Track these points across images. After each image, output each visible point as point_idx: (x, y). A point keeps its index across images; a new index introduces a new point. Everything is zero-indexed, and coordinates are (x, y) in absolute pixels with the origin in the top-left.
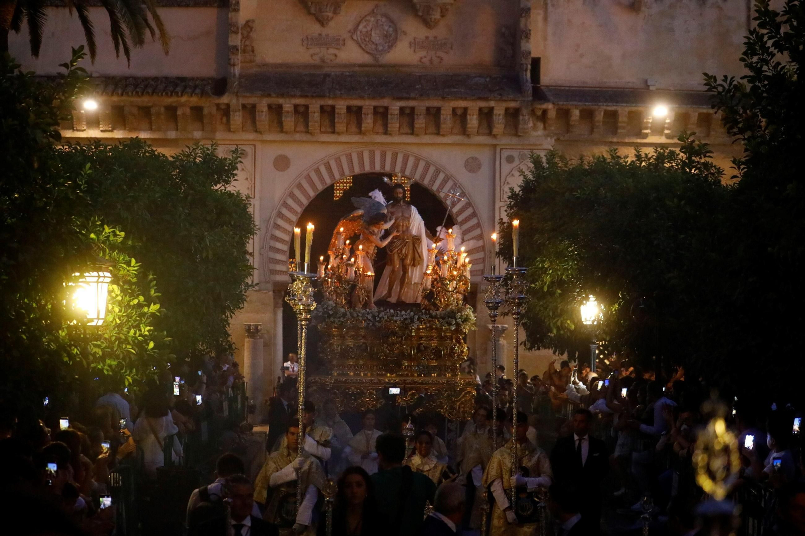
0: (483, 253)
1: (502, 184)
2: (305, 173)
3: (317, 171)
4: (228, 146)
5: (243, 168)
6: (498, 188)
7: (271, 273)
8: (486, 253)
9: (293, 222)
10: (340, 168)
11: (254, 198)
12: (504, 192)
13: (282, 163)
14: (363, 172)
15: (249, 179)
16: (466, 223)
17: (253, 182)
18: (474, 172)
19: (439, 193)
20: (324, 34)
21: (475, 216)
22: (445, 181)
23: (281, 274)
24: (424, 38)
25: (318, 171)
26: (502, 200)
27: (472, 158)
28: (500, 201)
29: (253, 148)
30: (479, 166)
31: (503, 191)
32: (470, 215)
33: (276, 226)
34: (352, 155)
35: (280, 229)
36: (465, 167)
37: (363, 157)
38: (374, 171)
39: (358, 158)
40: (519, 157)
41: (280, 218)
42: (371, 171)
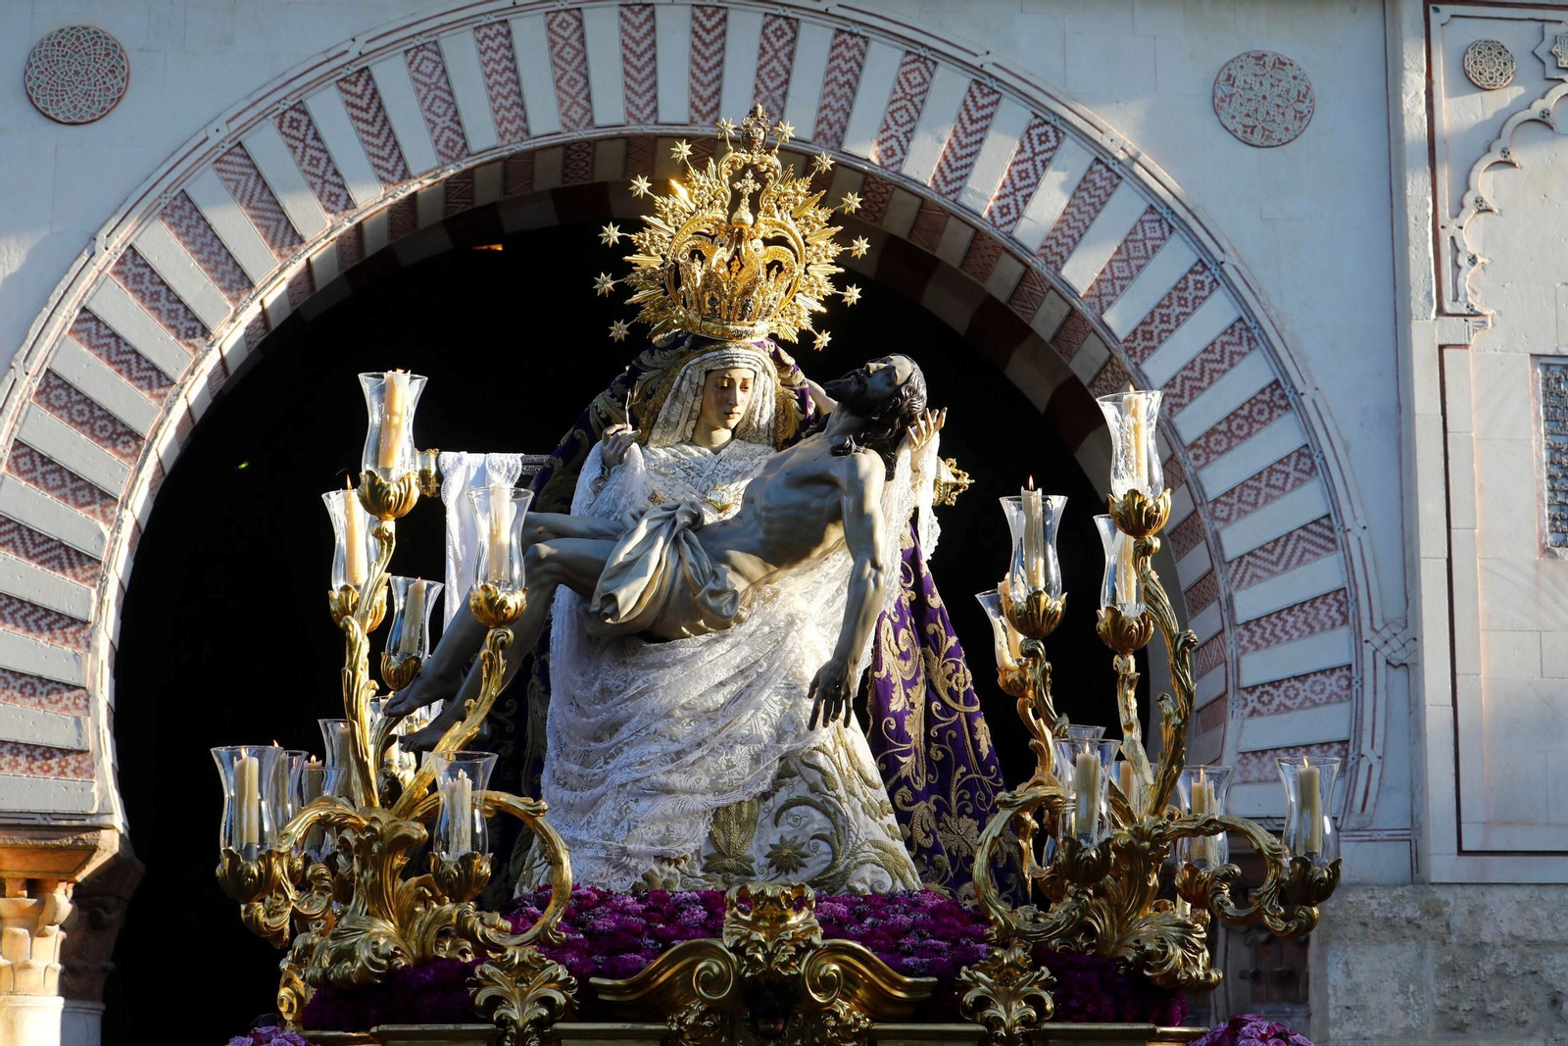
0: (1343, 634)
1: (1444, 212)
2: (219, 135)
3: (294, 124)
6: (1420, 233)
8: (1367, 634)
10: (439, 107)
12: (1463, 261)
13: (76, 78)
14: (581, 134)
16: (1229, 448)
18: (1269, 143)
19: (1058, 270)
21: (1287, 407)
22: (1091, 197)
25: (296, 128)
26: (1448, 308)
27: (1260, 58)
28: (1440, 311)
30: (1301, 107)
31: (1456, 250)
32: (1252, 402)
34: (515, 24)
35: (54, 479)
36: (1216, 110)
37: (582, 39)
38: (649, 129)
39: (553, 44)
40: (1541, 52)
41: (50, 405)
42: (634, 128)
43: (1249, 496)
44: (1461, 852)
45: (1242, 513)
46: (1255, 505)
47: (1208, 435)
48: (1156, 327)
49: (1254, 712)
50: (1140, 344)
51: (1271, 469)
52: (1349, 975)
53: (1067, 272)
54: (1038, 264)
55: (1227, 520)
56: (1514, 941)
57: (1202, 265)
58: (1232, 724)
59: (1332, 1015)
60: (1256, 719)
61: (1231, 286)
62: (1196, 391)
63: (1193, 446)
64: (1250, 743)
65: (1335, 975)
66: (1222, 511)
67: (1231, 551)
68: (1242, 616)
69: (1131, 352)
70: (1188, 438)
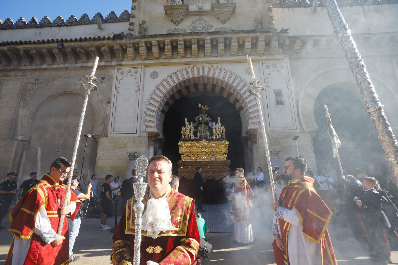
2: (165, 79)
4: (129, 68)
5: (135, 77)
7: (146, 127)
9: (159, 102)
10: (182, 75)
11: (140, 91)
12: (267, 82)
13: (155, 75)
14: (194, 77)
15: (137, 82)
16: (248, 98)
17: (140, 84)
20: (177, 28)
22: (235, 79)
23: (152, 128)
24: (220, 27)
25: (171, 77)
26: (266, 86)
29: (141, 69)
33: (150, 104)
34: (188, 69)
35: (152, 105)
36: (245, 72)
37: (194, 70)
38: (199, 76)
39: (191, 70)
40: (272, 66)
41: (152, 100)
42: (198, 76)
43: (250, 102)
44: (270, 130)
45: (249, 103)
46: (250, 103)
47: (246, 97)
48: (241, 89)
49: (251, 119)
50: (240, 90)
51: (252, 100)
52: (261, 141)
53: (234, 85)
54: (231, 85)
55: (248, 104)
56: (275, 138)
57: (245, 84)
58: (250, 121)
59: (260, 144)
60: (252, 120)
61: (247, 85)
62: (245, 94)
63: (245, 98)
64: (251, 122)
65: (260, 141)
66: (248, 103)
67: (249, 106)
68: (250, 112)
69: (239, 91)
70: (244, 97)
